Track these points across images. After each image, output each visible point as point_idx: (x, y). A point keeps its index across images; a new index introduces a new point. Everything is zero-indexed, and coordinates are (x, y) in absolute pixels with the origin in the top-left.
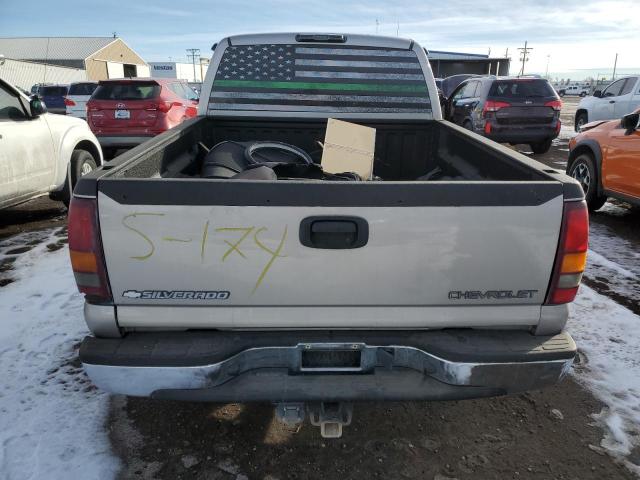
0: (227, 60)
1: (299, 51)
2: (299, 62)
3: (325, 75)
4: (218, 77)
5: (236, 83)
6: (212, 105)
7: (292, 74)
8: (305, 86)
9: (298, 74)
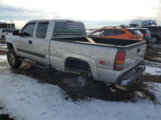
0: (56, 25)
1: (68, 23)
2: (68, 26)
3: (72, 29)
4: (54, 29)
5: (58, 31)
6: (53, 36)
7: (67, 29)
8: (69, 31)
9: (68, 28)
